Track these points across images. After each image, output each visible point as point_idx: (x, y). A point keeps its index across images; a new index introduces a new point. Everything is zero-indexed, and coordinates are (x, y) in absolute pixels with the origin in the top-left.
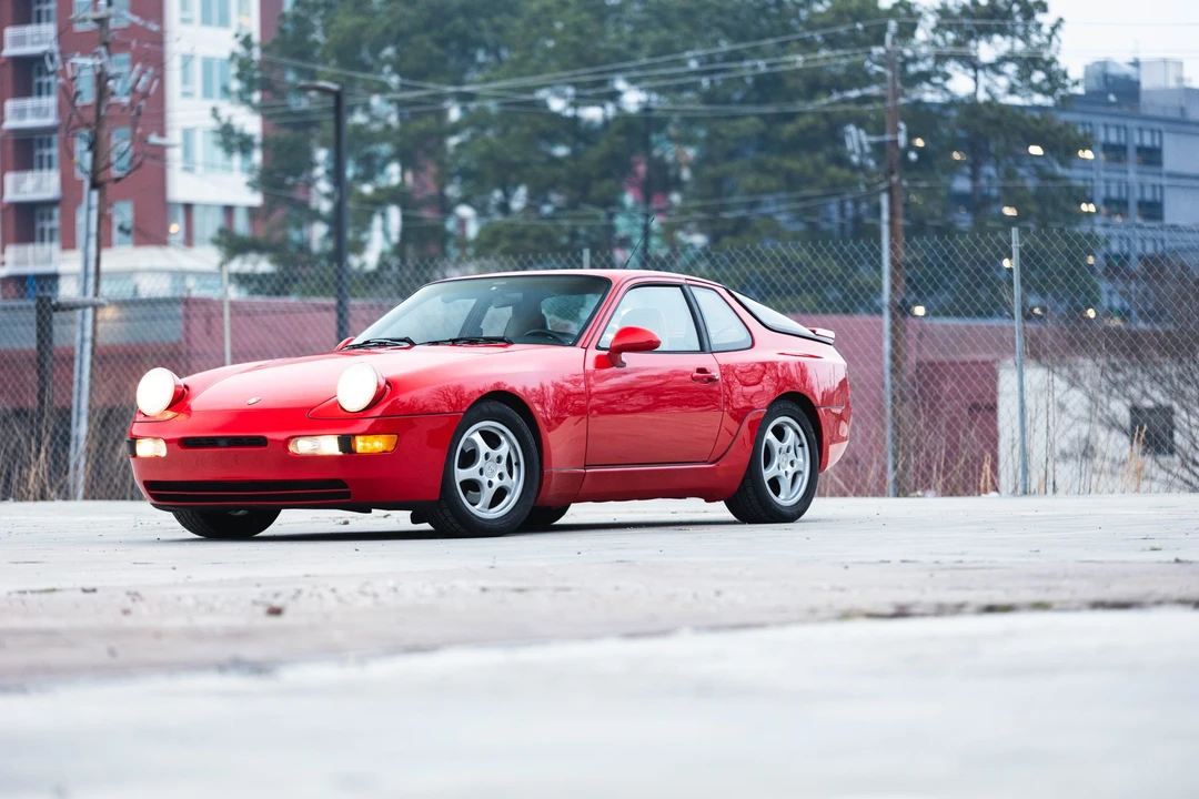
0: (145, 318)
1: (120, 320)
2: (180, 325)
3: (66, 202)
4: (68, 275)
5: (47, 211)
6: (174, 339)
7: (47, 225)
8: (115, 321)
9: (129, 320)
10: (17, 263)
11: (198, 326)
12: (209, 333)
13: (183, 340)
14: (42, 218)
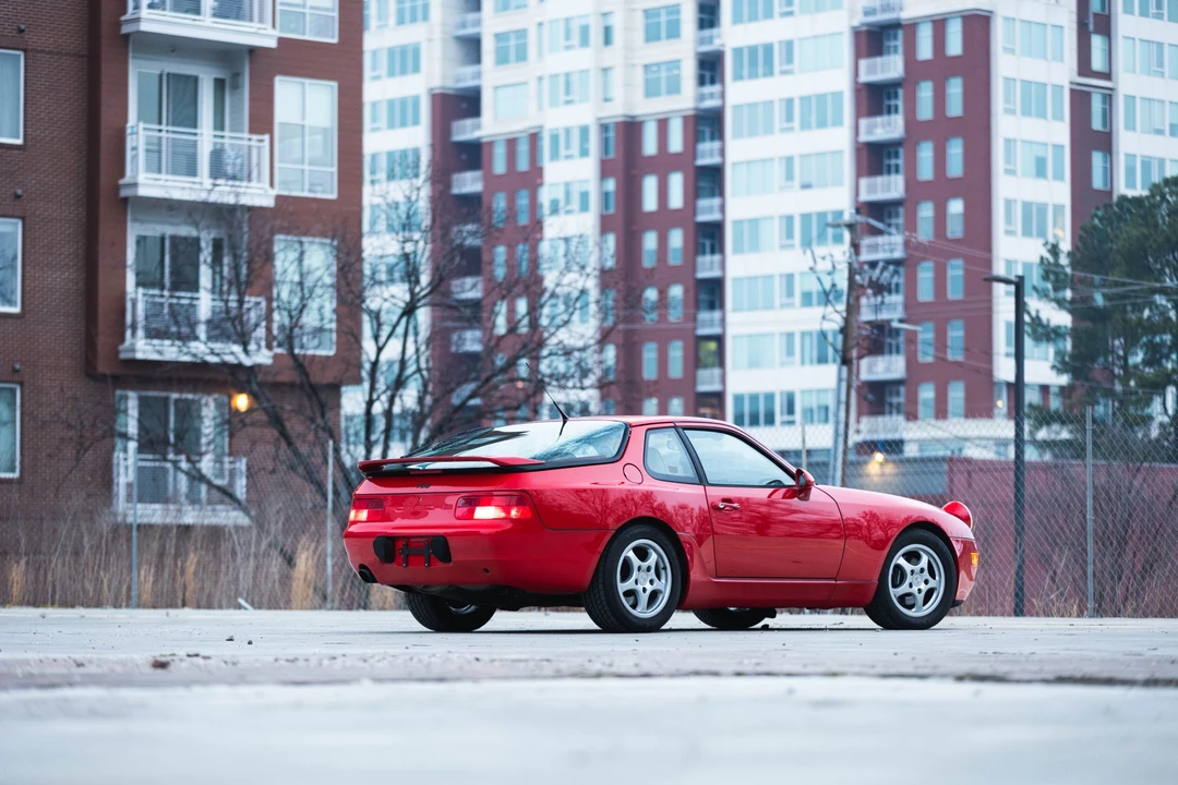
0: (917, 473)
1: (897, 475)
2: (946, 479)
3: (909, 383)
4: (911, 441)
5: (894, 389)
6: (940, 490)
7: (895, 400)
8: (890, 475)
9: (903, 475)
10: (869, 432)
11: (960, 480)
12: (970, 485)
13: (948, 491)
14: (891, 395)
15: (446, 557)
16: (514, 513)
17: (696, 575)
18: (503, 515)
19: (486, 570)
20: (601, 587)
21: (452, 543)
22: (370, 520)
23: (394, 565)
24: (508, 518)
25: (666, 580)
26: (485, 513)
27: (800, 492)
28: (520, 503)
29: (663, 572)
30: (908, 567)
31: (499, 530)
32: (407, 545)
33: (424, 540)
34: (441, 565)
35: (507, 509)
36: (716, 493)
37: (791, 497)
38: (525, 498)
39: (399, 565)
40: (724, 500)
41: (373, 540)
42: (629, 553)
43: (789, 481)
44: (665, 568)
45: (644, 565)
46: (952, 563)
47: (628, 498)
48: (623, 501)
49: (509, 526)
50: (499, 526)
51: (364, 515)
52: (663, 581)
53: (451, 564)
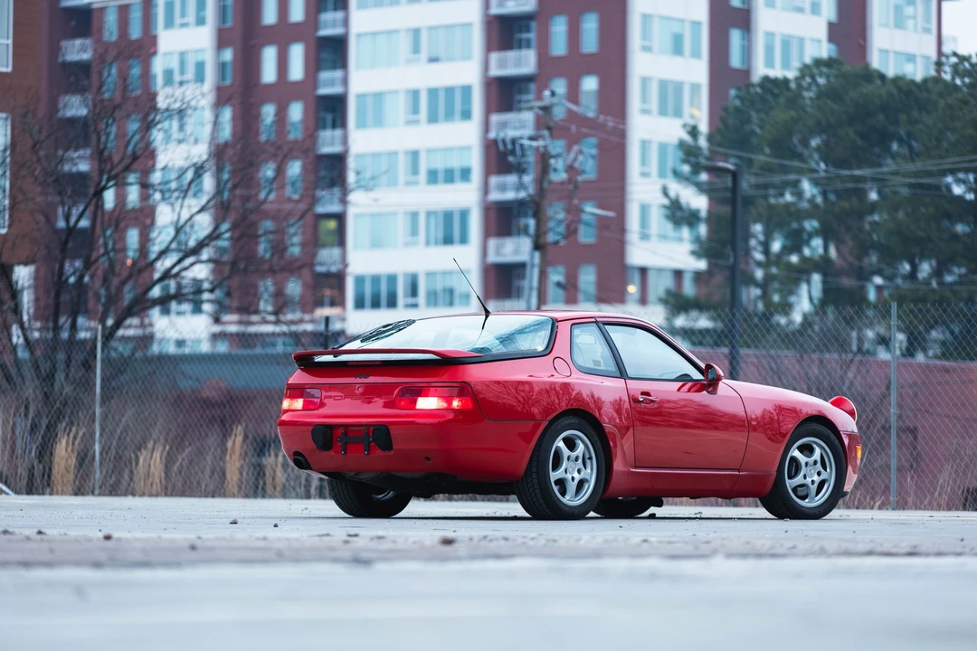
15: (387, 445)
16: (456, 404)
17: (618, 465)
18: (443, 404)
19: (427, 458)
20: (534, 476)
21: (393, 430)
22: (305, 407)
23: (332, 453)
24: (449, 409)
25: (592, 470)
26: (427, 403)
27: (709, 385)
28: (461, 395)
29: (588, 462)
30: (802, 458)
31: (442, 420)
32: (346, 434)
33: (364, 428)
34: (379, 453)
35: (449, 400)
36: (636, 387)
37: (699, 390)
38: (464, 390)
39: (338, 452)
40: (643, 393)
41: (311, 428)
42: (560, 443)
43: (697, 375)
44: (590, 458)
45: (574, 455)
46: (840, 454)
47: (551, 389)
48: (547, 391)
49: (451, 416)
50: (444, 416)
51: (299, 404)
52: (589, 470)
53: (392, 452)
